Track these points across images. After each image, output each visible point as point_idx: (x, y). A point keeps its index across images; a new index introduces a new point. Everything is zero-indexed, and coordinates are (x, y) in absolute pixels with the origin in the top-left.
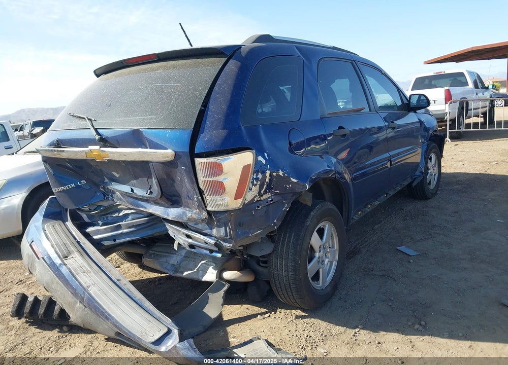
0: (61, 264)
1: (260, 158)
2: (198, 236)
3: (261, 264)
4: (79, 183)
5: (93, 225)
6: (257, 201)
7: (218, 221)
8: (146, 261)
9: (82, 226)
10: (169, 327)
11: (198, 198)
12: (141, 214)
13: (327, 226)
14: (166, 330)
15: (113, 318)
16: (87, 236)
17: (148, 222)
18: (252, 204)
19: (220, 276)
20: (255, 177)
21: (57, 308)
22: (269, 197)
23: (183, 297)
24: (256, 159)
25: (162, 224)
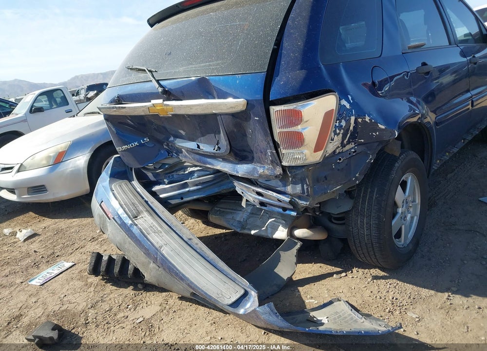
0: (131, 225)
1: (344, 102)
2: (270, 193)
3: (334, 221)
4: (142, 141)
5: (159, 183)
6: (339, 153)
7: (294, 177)
8: (212, 218)
9: (148, 185)
10: (245, 288)
11: (272, 153)
12: (206, 171)
13: (410, 178)
14: (242, 292)
15: (188, 279)
16: (154, 195)
17: (214, 179)
18: (333, 156)
19: (291, 234)
20: (337, 124)
21: (131, 267)
22: (352, 148)
23: (251, 254)
24: (340, 104)
25: (229, 181)
